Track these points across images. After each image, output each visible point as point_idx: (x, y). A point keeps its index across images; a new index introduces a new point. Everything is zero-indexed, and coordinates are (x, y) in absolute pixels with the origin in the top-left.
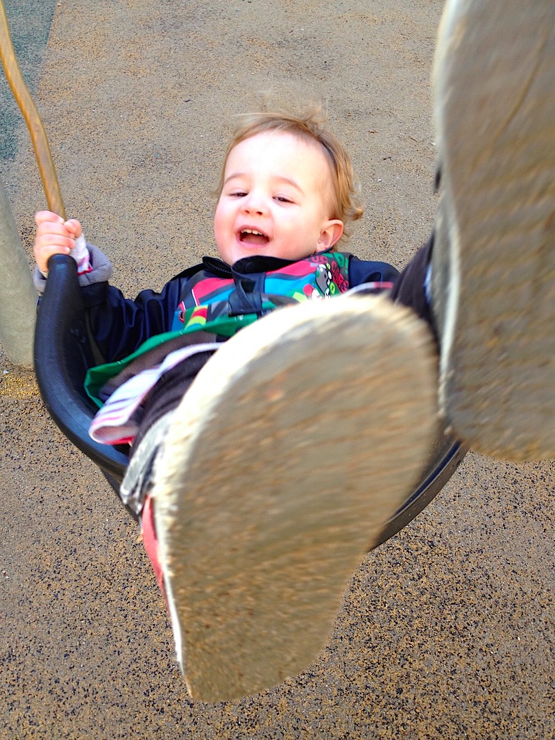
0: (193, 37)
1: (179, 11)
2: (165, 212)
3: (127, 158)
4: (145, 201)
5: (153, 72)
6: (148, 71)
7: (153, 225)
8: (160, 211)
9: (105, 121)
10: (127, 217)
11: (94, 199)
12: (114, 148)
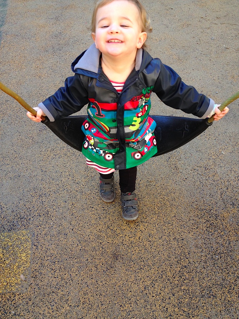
0: (68, 55)
1: (61, 41)
2: (57, 157)
3: (37, 125)
4: (46, 151)
5: (49, 75)
6: (46, 75)
7: (51, 165)
8: (54, 156)
10: (37, 161)
11: (19, 152)
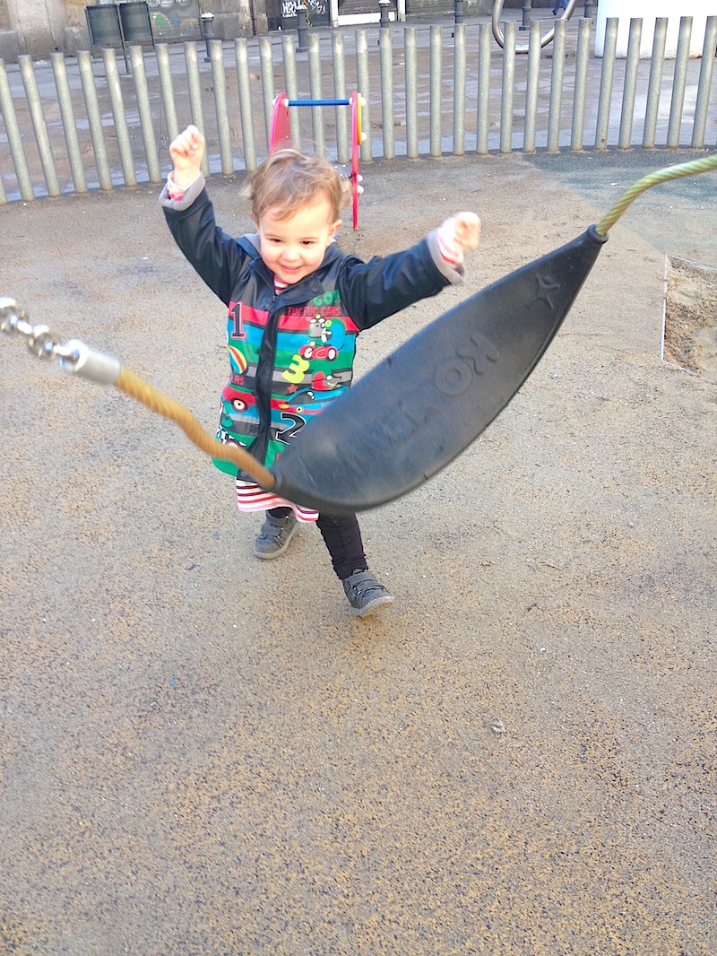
2: (225, 803)
3: (125, 701)
4: (182, 787)
8: (215, 804)
9: (68, 635)
10: (161, 833)
12: (96, 686)
